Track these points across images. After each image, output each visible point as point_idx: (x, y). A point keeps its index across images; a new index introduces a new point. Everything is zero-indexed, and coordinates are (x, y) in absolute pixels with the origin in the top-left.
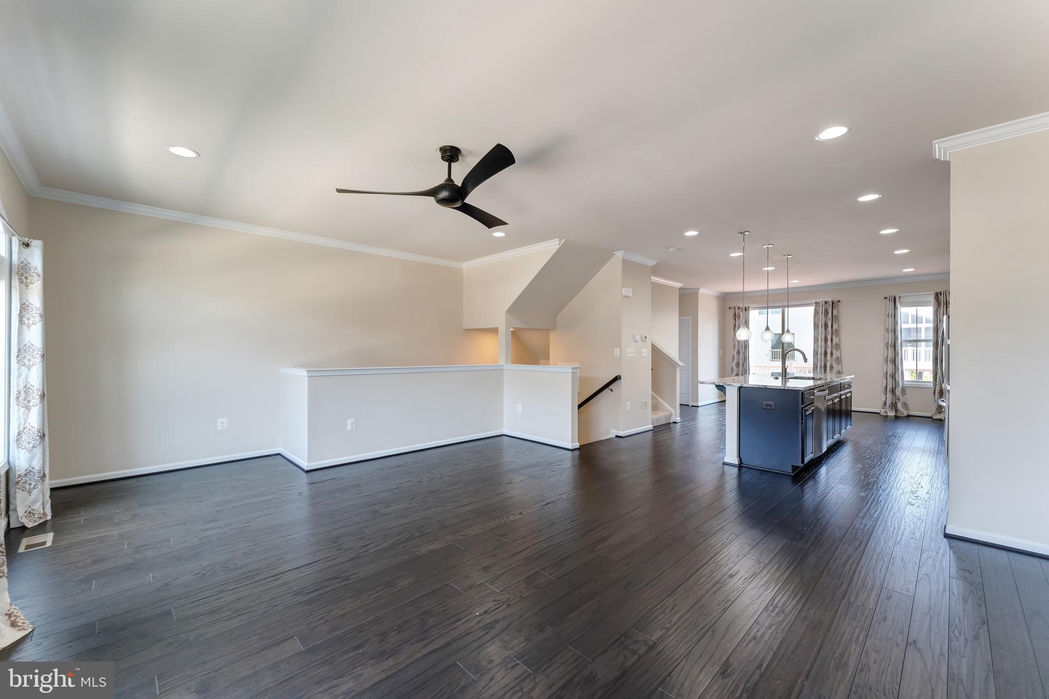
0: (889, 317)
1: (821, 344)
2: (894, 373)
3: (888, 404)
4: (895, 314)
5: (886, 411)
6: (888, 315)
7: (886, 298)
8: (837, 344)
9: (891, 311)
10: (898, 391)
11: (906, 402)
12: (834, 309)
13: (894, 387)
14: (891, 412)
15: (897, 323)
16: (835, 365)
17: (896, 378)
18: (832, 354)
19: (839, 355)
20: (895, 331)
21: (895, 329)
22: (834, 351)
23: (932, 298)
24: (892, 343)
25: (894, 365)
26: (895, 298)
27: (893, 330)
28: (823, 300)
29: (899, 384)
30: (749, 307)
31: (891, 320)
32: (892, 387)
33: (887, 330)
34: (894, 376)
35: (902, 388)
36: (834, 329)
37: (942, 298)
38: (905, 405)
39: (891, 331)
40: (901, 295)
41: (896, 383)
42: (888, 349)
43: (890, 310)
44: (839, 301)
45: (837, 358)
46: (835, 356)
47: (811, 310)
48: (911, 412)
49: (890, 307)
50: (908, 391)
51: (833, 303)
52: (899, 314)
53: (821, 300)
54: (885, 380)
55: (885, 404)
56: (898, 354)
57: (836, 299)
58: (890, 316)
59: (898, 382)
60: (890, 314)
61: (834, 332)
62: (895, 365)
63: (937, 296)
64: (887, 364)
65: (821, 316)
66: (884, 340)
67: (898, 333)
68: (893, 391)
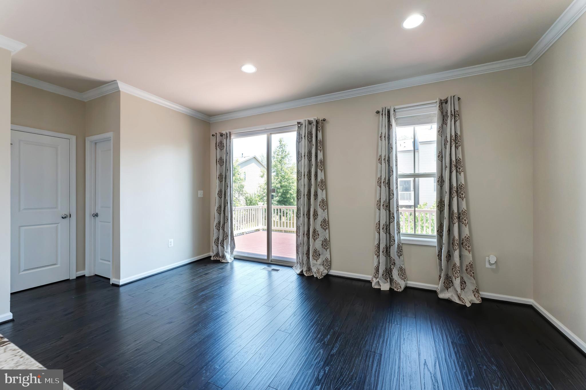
0: (381, 140)
1: (304, 181)
2: (388, 223)
3: (381, 271)
4: (389, 135)
5: (378, 282)
6: (381, 137)
7: (378, 112)
8: (322, 181)
9: (384, 131)
10: (394, 250)
11: (403, 267)
12: (318, 132)
13: (388, 246)
14: (385, 283)
15: (392, 148)
16: (320, 211)
17: (391, 233)
18: (316, 195)
19: (324, 197)
20: (389, 161)
21: (389, 158)
22: (319, 191)
23: (435, 111)
24: (385, 179)
25: (388, 211)
26: (389, 112)
27: (387, 159)
28: (306, 119)
29: (394, 241)
30: (231, 134)
31: (384, 143)
32: (386, 245)
33: (380, 159)
34: (388, 229)
35: (398, 245)
36: (318, 160)
37: (449, 108)
38: (402, 272)
39: (384, 159)
40: (396, 107)
41: (390, 239)
42: (380, 187)
43: (384, 128)
44: (324, 120)
45: (323, 200)
46: (320, 199)
48: (409, 282)
49: (384, 125)
50: (404, 248)
51: (317, 122)
52: (394, 135)
53: (304, 120)
54: (377, 234)
55: (377, 270)
56: (393, 194)
57: (321, 118)
58: (383, 138)
59: (393, 237)
60: (383, 135)
61: (319, 164)
62: (390, 211)
63: (443, 103)
64: (380, 210)
65: (304, 142)
66: (377, 174)
67: (393, 164)
68: (387, 251)
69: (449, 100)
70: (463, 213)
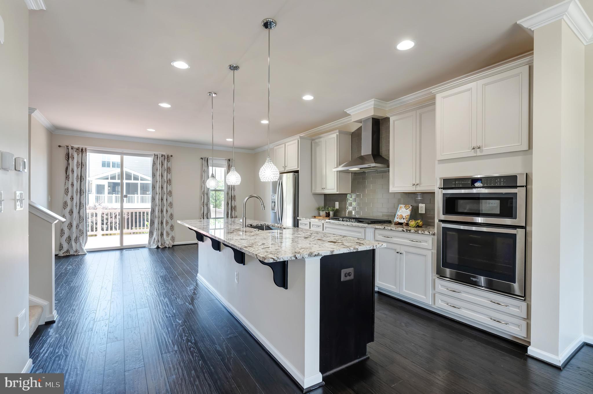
2: (207, 213)
4: (208, 171)
7: (202, 158)
8: (170, 191)
9: (206, 169)
12: (168, 162)
16: (169, 209)
19: (171, 200)
22: (169, 198)
23: (225, 163)
24: (206, 192)
25: (207, 207)
26: (207, 160)
28: (160, 153)
30: (86, 149)
31: (206, 174)
34: (207, 216)
36: (168, 178)
40: (211, 158)
42: (204, 196)
44: (172, 156)
45: (170, 202)
47: (149, 160)
49: (203, 165)
51: (168, 157)
53: (159, 153)
57: (170, 154)
58: (205, 172)
61: (168, 182)
63: (228, 161)
64: (204, 207)
65: (159, 167)
69: (231, 160)
70: (235, 207)
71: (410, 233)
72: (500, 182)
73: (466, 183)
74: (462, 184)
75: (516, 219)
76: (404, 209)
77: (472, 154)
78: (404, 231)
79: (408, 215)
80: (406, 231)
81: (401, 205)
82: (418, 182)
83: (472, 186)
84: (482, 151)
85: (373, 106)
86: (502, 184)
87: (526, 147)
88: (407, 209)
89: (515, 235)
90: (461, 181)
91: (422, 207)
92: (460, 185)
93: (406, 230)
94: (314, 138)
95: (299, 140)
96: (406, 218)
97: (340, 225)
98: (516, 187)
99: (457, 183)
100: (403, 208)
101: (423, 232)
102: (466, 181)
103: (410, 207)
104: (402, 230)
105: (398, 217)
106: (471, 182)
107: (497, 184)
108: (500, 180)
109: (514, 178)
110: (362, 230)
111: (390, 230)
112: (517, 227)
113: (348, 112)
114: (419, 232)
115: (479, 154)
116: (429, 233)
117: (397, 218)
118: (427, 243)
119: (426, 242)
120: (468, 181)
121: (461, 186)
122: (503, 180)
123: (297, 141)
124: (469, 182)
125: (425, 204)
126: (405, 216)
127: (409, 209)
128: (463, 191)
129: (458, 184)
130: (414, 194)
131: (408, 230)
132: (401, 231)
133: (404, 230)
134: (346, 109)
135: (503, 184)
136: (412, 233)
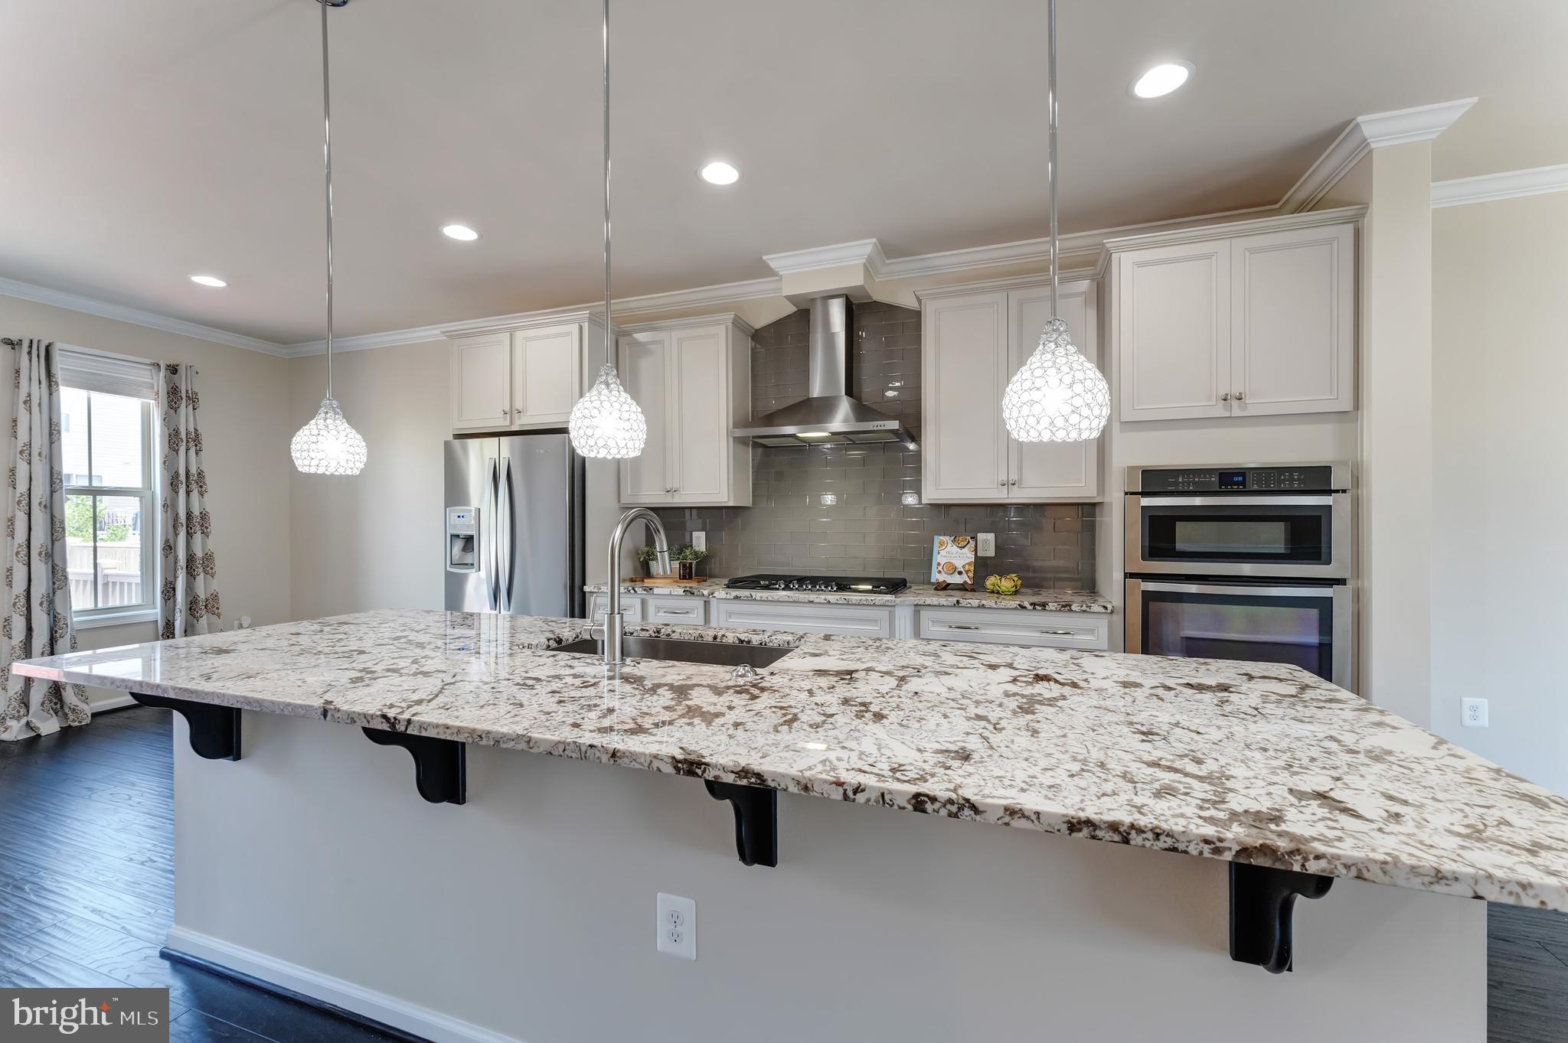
0: (27, 409)
2: (51, 591)
3: (37, 698)
5: (29, 723)
6: (26, 402)
9: (38, 391)
14: (46, 720)
24: (43, 497)
25: (50, 567)
29: (67, 626)
31: (39, 417)
32: (50, 640)
33: (25, 452)
34: (51, 603)
35: (71, 635)
42: (29, 513)
43: (35, 385)
49: (35, 379)
55: (23, 700)
59: (65, 618)
60: (36, 401)
62: (54, 565)
64: (29, 563)
68: (51, 650)
69: (182, 370)
70: (208, 558)
71: (1044, 613)
72: (1292, 480)
73: (1205, 482)
74: (1195, 483)
75: (1329, 563)
76: (952, 548)
77: (1219, 411)
78: (1023, 607)
79: (969, 564)
80: (1031, 607)
81: (941, 538)
82: (1014, 477)
83: (1220, 488)
84: (1244, 407)
85: (864, 261)
86: (1296, 486)
87: (1346, 405)
88: (964, 547)
89: (1329, 601)
90: (1191, 476)
91: (986, 541)
92: (1189, 485)
93: (1031, 604)
94: (626, 327)
95: (586, 326)
96: (967, 572)
97: (794, 602)
98: (1329, 492)
99: (1180, 480)
100: (949, 545)
101: (1084, 608)
102: (1205, 477)
103: (971, 542)
104: (1019, 605)
105: (940, 568)
106: (1218, 480)
107: (1285, 485)
108: (1291, 475)
109: (1324, 472)
110: (884, 613)
111: (979, 607)
112: (1332, 582)
113: (773, 264)
114: (1073, 608)
115: (1236, 412)
116: (1102, 609)
117: (940, 572)
118: (1093, 634)
119: (1091, 631)
120: (1211, 477)
121: (1191, 488)
122: (1299, 476)
123: (575, 328)
124: (1213, 479)
125: (993, 534)
126: (963, 567)
127: (968, 546)
128: (1198, 501)
129: (1183, 483)
130: (1003, 507)
131: (1039, 605)
132: (1016, 608)
133: (1026, 604)
134: (766, 254)
135: (1299, 484)
136: (1051, 610)
